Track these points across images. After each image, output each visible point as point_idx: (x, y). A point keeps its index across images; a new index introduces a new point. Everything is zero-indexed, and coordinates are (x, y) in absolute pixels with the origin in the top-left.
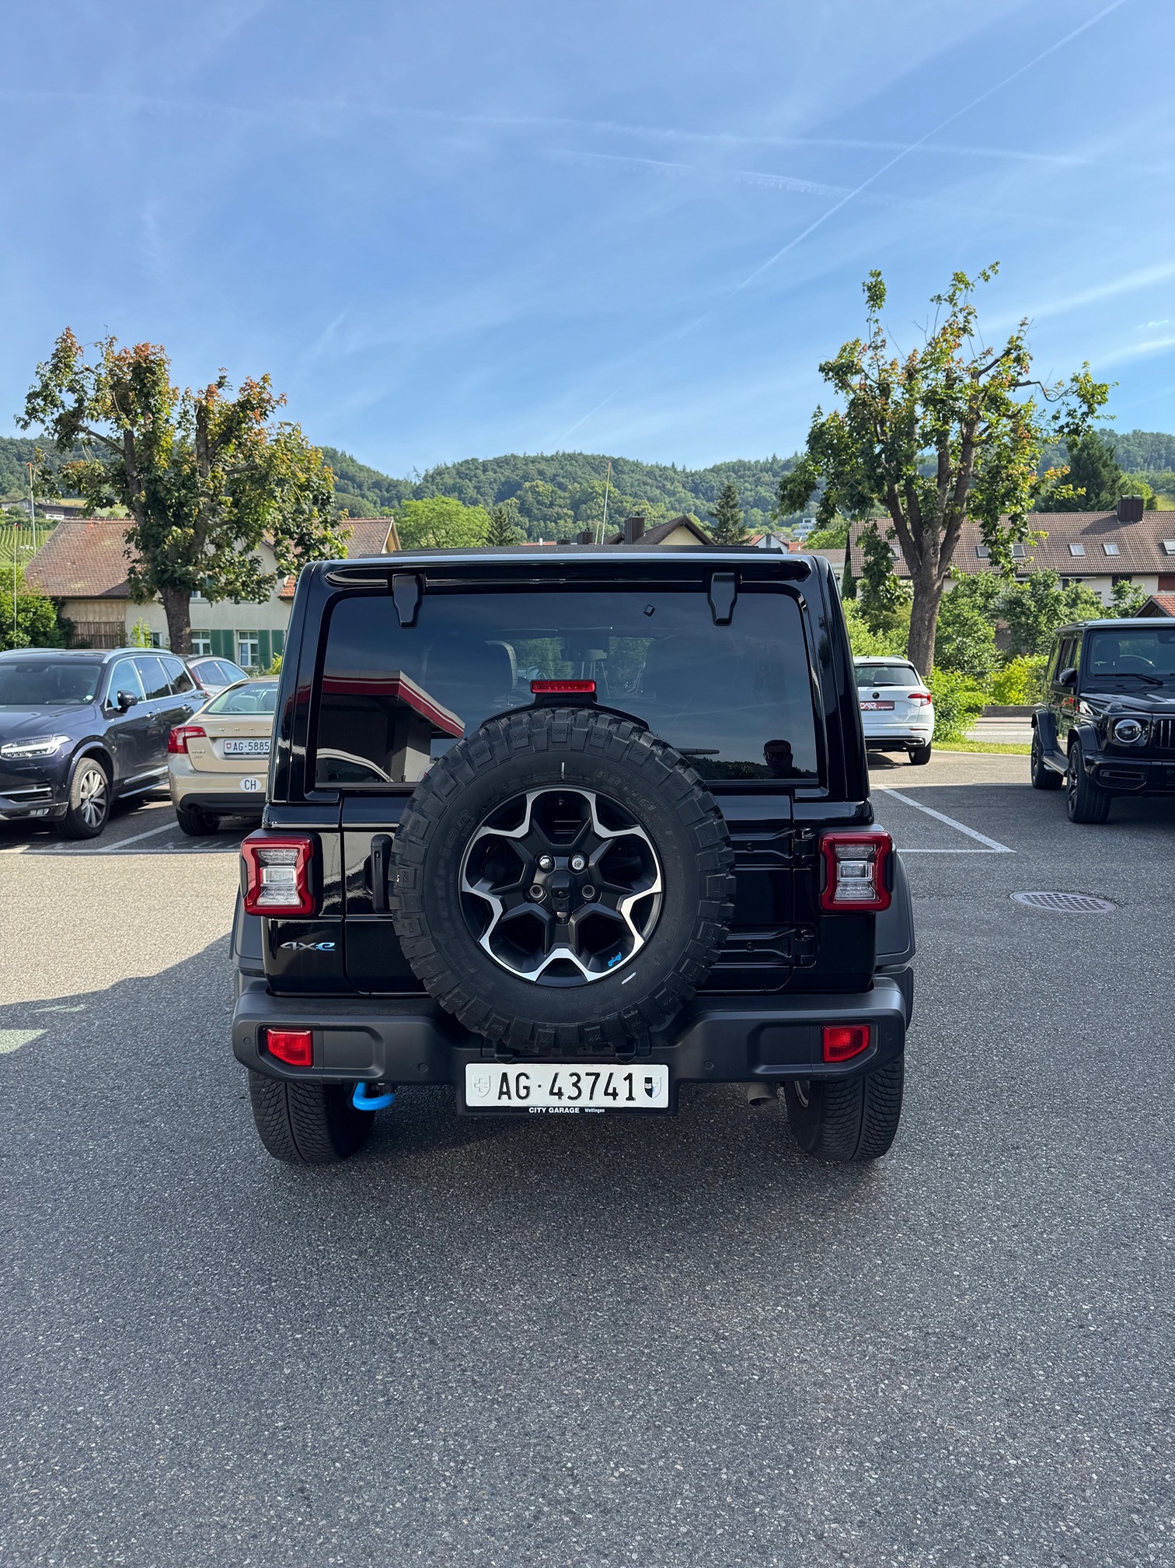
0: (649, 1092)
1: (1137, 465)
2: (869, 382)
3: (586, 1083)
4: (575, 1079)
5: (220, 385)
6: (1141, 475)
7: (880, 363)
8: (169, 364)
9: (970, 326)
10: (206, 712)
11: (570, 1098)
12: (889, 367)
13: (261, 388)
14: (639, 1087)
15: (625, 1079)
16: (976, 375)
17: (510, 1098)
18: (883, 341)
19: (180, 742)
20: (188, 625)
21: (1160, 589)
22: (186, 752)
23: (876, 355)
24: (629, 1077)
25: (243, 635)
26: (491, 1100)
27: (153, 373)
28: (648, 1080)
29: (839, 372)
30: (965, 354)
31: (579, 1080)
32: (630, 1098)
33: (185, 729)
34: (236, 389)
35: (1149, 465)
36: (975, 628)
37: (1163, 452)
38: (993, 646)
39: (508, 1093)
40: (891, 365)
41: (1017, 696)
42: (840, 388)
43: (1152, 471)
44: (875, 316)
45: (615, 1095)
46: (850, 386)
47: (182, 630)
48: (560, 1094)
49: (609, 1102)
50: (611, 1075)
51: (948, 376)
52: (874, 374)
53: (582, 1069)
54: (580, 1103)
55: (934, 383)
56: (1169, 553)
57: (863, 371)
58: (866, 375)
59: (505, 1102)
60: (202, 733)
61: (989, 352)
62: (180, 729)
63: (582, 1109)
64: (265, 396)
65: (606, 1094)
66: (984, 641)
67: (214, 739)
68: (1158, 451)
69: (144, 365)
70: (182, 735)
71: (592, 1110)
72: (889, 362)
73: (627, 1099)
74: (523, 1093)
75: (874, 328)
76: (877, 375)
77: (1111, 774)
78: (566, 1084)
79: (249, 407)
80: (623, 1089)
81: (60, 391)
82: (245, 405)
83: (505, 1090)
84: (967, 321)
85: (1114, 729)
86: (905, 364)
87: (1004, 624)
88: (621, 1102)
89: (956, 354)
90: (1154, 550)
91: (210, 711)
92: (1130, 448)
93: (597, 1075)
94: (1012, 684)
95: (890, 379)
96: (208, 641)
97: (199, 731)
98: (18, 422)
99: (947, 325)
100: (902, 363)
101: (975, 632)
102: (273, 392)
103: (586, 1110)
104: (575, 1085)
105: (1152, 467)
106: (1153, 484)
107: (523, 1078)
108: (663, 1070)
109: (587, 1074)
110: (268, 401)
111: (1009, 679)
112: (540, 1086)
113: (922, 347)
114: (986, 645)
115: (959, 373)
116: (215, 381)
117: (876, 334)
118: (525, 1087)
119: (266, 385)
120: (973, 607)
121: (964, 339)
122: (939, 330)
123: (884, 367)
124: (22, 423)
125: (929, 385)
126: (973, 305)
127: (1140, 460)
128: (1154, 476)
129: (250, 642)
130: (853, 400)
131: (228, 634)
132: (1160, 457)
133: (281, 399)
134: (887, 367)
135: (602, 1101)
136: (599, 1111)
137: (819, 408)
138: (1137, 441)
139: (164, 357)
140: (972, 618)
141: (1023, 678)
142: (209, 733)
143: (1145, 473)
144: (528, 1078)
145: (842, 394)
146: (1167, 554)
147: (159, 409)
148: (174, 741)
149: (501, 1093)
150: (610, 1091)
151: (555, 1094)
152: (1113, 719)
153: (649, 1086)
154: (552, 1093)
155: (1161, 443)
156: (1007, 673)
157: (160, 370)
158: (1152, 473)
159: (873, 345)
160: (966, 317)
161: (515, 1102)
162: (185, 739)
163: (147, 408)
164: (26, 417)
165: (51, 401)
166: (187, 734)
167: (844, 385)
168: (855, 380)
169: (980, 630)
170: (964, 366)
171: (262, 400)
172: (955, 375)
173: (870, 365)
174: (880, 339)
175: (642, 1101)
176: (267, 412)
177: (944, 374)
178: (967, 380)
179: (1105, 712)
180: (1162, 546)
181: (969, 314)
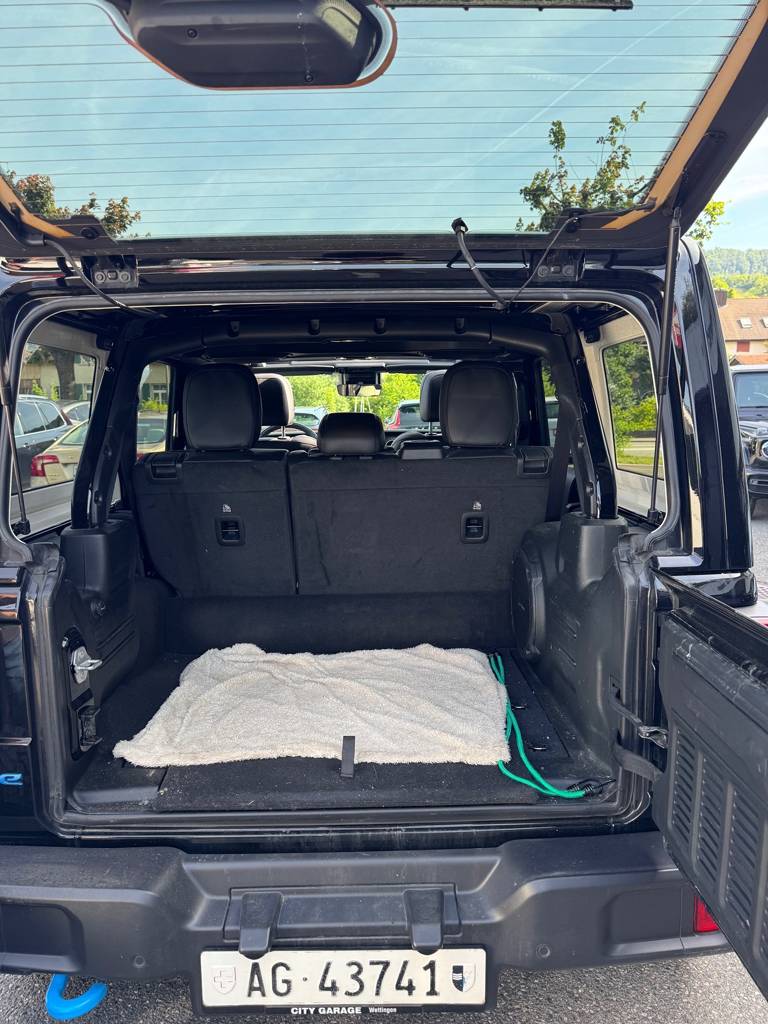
0: (459, 985)
1: (718, 270)
2: (556, 201)
3: (370, 975)
4: (355, 969)
5: (92, 205)
6: (720, 277)
7: (563, 188)
8: (53, 190)
9: (627, 161)
10: (61, 444)
11: (348, 994)
12: (570, 191)
13: (121, 207)
14: (444, 978)
15: (426, 968)
16: (631, 195)
17: (264, 995)
18: (566, 172)
19: (39, 468)
20: (73, 379)
21: (738, 351)
22: (44, 475)
23: (561, 181)
24: (431, 966)
26: (238, 997)
27: (42, 197)
28: (458, 970)
29: (535, 194)
30: (625, 181)
31: (359, 972)
32: (432, 992)
33: (43, 458)
34: (103, 208)
35: (725, 270)
36: (619, 378)
37: (735, 261)
38: (631, 389)
39: (261, 989)
40: (571, 189)
41: (648, 424)
42: (535, 207)
43: (728, 274)
44: (559, 155)
45: (410, 988)
46: (542, 204)
47: (68, 383)
48: (334, 988)
49: (403, 998)
50: (405, 963)
51: (612, 197)
52: (560, 196)
53: (364, 956)
54: (362, 999)
55: (603, 201)
56: (744, 326)
57: (552, 193)
58: (554, 196)
59: (256, 999)
60: (56, 461)
61: (641, 179)
62: (39, 457)
63: (365, 1009)
64: (124, 214)
65: (399, 987)
66: (625, 387)
67: (66, 465)
68: (731, 261)
69: (35, 191)
70: (41, 462)
71: (380, 1010)
72: (570, 187)
73: (429, 994)
74: (282, 988)
75: (559, 163)
76: (561, 196)
77: (759, 482)
78: (341, 975)
79: (113, 221)
80: (422, 981)
82: (109, 220)
83: (256, 984)
84: (624, 158)
85: (761, 448)
86: (581, 189)
87: (637, 375)
88: (420, 998)
89: (617, 183)
90: (735, 326)
91: (64, 442)
92: (713, 259)
93: (386, 965)
94: (645, 415)
95: (571, 200)
97: (54, 459)
99: (610, 159)
100: (579, 187)
101: (619, 381)
102: (131, 210)
103: (371, 1010)
104: (355, 977)
105: (727, 271)
106: (729, 283)
107: (281, 971)
108: (479, 956)
109: (372, 963)
110: (126, 217)
111: (642, 412)
112: (305, 979)
113: (593, 176)
114: (626, 389)
115: (620, 194)
116: (87, 202)
117: (561, 166)
118: (285, 981)
119: (125, 205)
120: (618, 363)
121: (622, 171)
122: (604, 163)
123: (566, 191)
125: (599, 203)
126: (628, 146)
127: (719, 267)
128: (728, 277)
130: (545, 215)
132: (732, 265)
133: (136, 215)
134: (568, 190)
135: (392, 997)
136: (388, 1011)
137: (520, 220)
138: (718, 254)
139: (50, 185)
140: (618, 371)
141: (652, 411)
142: (62, 460)
143: (722, 276)
144: (288, 969)
145: (536, 211)
146: (742, 328)
148: (35, 467)
149: (252, 989)
150: (405, 983)
151: (328, 989)
152: (760, 440)
153: (458, 977)
154: (322, 988)
155: (733, 255)
156: (641, 408)
157: (47, 195)
158: (727, 275)
159: (559, 175)
160: (623, 155)
161: (271, 1000)
162: (43, 465)
166: (45, 461)
167: (537, 204)
168: (546, 201)
169: (622, 379)
170: (623, 189)
171: (122, 216)
172: (617, 196)
173: (556, 190)
174: (563, 170)
175: (448, 995)
176: (126, 225)
177: (609, 195)
178: (625, 199)
179: (754, 435)
180: (739, 322)
181: (626, 152)
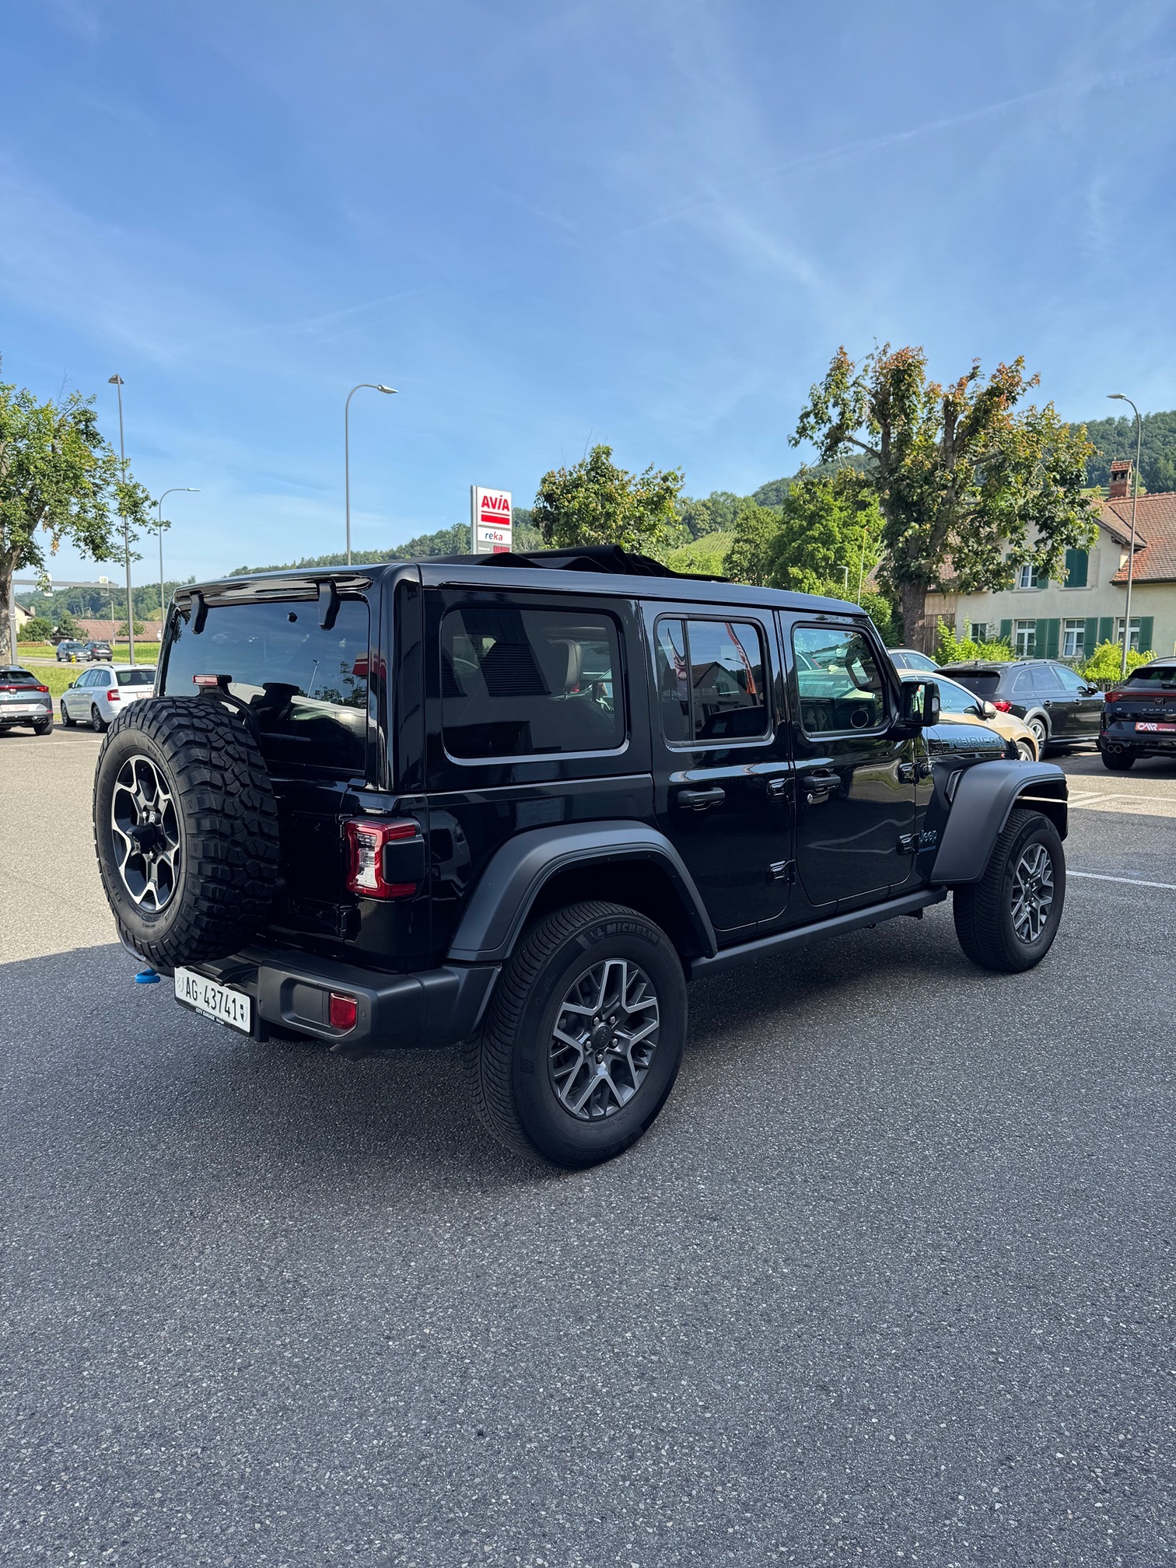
5: (972, 376)
8: (925, 364)
13: (1012, 371)
25: (1070, 623)
27: (911, 375)
34: (988, 377)
64: (1016, 379)
69: (903, 369)
79: (1001, 393)
81: (827, 408)
82: (993, 392)
96: (1033, 631)
98: (790, 441)
102: (1025, 373)
110: (1019, 384)
116: (968, 372)
119: (1018, 367)
124: (793, 442)
129: (1076, 630)
131: (1055, 623)
133: (1033, 379)
139: (921, 358)
147: (913, 410)
157: (917, 370)
163: (903, 410)
164: (797, 436)
165: (821, 419)
171: (1013, 384)
176: (1017, 396)
